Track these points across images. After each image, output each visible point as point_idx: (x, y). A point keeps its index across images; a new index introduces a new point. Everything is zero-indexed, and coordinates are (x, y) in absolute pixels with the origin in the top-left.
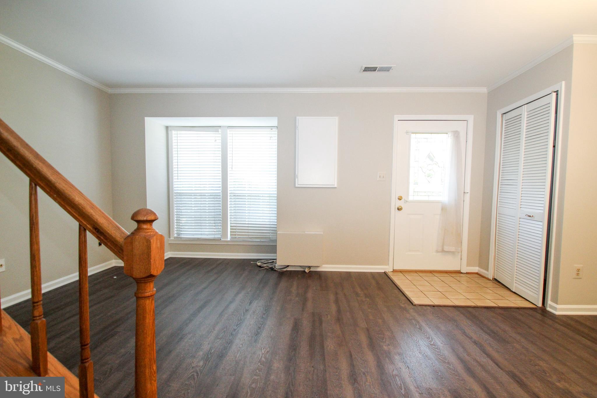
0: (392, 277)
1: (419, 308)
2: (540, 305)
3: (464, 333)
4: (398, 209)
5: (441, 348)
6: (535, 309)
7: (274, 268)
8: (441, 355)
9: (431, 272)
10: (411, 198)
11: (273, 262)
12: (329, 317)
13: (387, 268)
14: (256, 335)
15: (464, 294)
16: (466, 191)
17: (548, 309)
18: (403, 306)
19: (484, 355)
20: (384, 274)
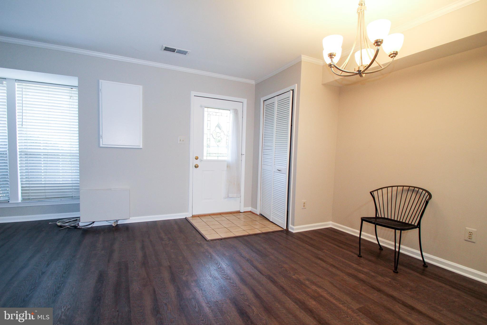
0: (191, 221)
1: (211, 242)
2: (285, 228)
3: (241, 255)
4: (195, 167)
5: (225, 269)
6: (283, 231)
7: (78, 226)
8: (225, 275)
9: (220, 214)
10: (205, 158)
11: (76, 220)
12: (135, 262)
13: (187, 215)
14: (55, 295)
15: (242, 227)
16: (243, 154)
17: (290, 230)
18: (199, 242)
19: (253, 268)
20: (185, 219)
